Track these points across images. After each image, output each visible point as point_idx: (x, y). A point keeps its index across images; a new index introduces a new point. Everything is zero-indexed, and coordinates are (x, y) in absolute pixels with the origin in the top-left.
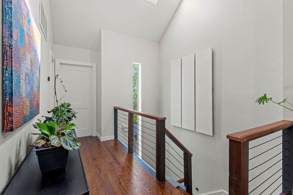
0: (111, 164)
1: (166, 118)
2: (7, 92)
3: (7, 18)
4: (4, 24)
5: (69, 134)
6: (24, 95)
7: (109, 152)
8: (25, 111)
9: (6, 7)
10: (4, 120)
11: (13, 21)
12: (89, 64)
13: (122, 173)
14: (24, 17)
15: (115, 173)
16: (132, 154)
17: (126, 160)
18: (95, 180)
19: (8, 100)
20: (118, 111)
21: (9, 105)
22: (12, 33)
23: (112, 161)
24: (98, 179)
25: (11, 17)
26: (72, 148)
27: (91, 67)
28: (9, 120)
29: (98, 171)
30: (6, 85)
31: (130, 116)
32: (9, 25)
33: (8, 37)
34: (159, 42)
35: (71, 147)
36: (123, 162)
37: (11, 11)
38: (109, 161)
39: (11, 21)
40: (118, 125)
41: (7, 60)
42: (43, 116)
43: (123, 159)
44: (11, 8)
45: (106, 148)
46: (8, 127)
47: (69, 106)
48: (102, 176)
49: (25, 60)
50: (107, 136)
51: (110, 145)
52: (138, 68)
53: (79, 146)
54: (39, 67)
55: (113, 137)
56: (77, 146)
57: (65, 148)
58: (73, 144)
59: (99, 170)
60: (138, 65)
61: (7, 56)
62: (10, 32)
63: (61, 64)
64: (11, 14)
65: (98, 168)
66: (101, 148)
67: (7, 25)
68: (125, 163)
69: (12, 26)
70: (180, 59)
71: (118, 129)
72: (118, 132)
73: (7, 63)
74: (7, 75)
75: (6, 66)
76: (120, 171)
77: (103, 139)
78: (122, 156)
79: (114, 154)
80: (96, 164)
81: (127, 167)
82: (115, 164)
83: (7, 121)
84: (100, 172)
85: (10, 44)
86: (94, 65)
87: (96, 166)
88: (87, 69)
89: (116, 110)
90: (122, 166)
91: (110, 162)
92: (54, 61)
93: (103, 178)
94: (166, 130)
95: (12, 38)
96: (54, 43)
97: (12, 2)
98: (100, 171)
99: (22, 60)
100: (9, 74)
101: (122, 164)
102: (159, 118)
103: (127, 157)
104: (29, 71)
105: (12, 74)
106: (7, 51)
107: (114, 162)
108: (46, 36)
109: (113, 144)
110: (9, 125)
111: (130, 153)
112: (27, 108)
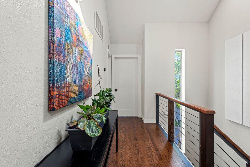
0: (149, 148)
1: (215, 112)
2: (51, 79)
3: (51, 20)
4: (49, 25)
5: (99, 117)
6: (70, 81)
7: (149, 135)
8: (72, 94)
9: (50, 11)
10: (49, 101)
11: (55, 21)
12: (135, 56)
13: (159, 162)
14: (70, 20)
15: (152, 159)
16: (172, 143)
17: (164, 148)
18: (133, 160)
19: (51, 85)
20: (160, 97)
21: (52, 89)
22: (54, 32)
23: (151, 145)
24: (135, 159)
25: (53, 19)
26: (93, 134)
27: (137, 58)
28: (52, 102)
29: (137, 152)
30: (50, 73)
31: (170, 104)
32: (52, 25)
33: (52, 35)
34: (208, 22)
35: (93, 132)
36: (161, 149)
37: (53, 14)
38: (148, 144)
39: (54, 22)
40: (160, 111)
41: (51, 53)
42: (91, 99)
43: (162, 146)
44: (53, 11)
45: (147, 131)
46: (52, 107)
47: (110, 92)
48: (139, 157)
49: (72, 54)
50: (149, 119)
51: (151, 128)
52: (182, 54)
53: (100, 133)
54: (91, 60)
55: (154, 121)
56: (99, 132)
57: (87, 132)
58: (96, 130)
59: (138, 150)
60: (181, 51)
61: (51, 50)
62: (53, 31)
63: (115, 58)
64: (53, 16)
65: (137, 149)
66: (143, 130)
67: (51, 26)
68: (163, 152)
69: (54, 25)
70: (241, 35)
71: (160, 114)
72: (160, 118)
73: (51, 56)
74: (51, 66)
75: (51, 59)
76: (157, 159)
77: (146, 121)
78: (161, 142)
79: (153, 138)
80: (137, 144)
81: (164, 157)
82: (152, 149)
83: (51, 102)
84: (138, 154)
85: (53, 40)
86: (140, 57)
87: (136, 146)
88: (134, 60)
89: (157, 96)
90: (160, 154)
91: (149, 146)
92: (111, 56)
93: (139, 160)
94: (215, 127)
95: (54, 35)
96: (111, 43)
97: (54, 6)
98: (139, 152)
99: (68, 54)
100: (52, 65)
101: (160, 151)
102: (203, 111)
103: (166, 145)
104: (78, 63)
105: (54, 65)
106: (51, 46)
107: (153, 147)
108: (102, 37)
109: (154, 127)
110: (52, 105)
111: (170, 142)
112: (75, 92)
